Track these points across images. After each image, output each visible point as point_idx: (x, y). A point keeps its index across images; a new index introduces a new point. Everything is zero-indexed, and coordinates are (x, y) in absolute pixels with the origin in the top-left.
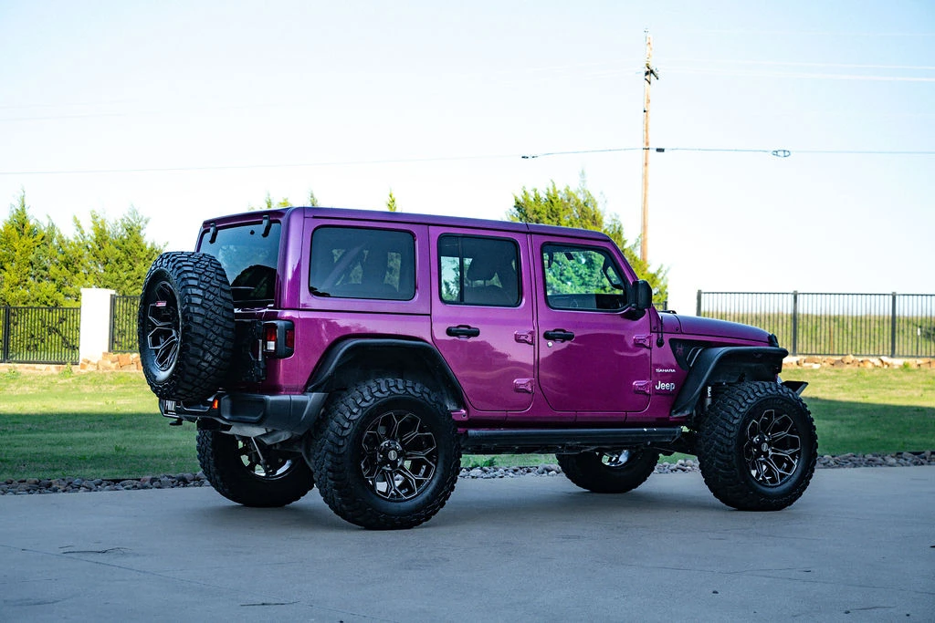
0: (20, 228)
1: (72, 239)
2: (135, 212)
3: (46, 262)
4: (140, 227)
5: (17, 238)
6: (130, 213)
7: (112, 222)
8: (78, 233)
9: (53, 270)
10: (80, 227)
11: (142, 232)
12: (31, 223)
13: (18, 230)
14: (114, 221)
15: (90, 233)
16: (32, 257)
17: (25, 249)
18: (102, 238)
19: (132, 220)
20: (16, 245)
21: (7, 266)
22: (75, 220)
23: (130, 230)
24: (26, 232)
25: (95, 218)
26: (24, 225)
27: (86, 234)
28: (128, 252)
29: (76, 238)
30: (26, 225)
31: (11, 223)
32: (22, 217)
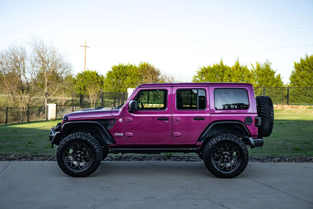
0: (237, 66)
1: (250, 70)
2: (268, 61)
3: (244, 76)
4: (269, 65)
5: (236, 70)
6: (266, 61)
7: (261, 64)
8: (252, 68)
9: (245, 78)
10: (253, 66)
11: (270, 67)
13: (236, 67)
14: (262, 63)
15: (255, 67)
16: (239, 75)
17: (238, 73)
18: (259, 68)
19: (267, 63)
20: (235, 72)
21: (233, 77)
22: (251, 64)
23: (267, 66)
24: (239, 67)
25: (257, 63)
26: (238, 66)
27: (255, 68)
28: (265, 73)
30: (239, 66)
31: (235, 65)
32: (237, 64)
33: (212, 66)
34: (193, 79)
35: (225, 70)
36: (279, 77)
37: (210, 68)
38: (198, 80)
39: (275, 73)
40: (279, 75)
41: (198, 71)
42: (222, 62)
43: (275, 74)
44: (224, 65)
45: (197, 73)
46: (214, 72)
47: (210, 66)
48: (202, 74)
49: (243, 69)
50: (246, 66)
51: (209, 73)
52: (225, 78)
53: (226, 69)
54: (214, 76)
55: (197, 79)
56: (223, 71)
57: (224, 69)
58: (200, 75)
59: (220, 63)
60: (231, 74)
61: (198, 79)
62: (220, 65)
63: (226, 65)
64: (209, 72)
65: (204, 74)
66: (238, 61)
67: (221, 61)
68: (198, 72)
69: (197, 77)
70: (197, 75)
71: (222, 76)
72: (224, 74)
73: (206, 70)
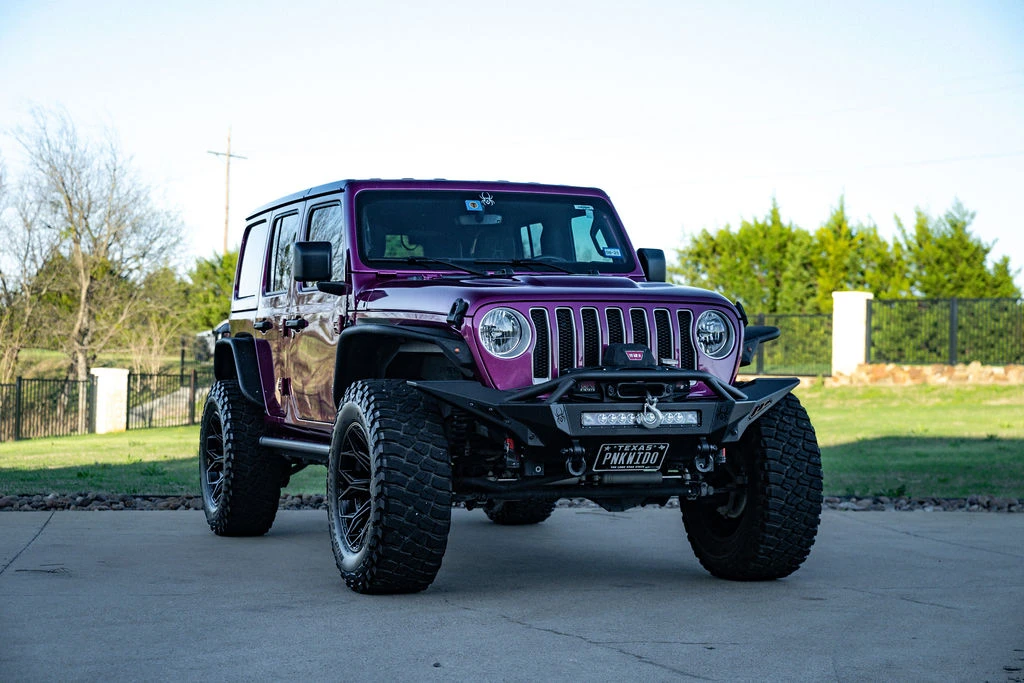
0: (837, 228)
1: (891, 243)
2: (959, 206)
3: (863, 265)
4: (964, 223)
5: (832, 240)
6: (953, 207)
7: (935, 218)
8: (898, 233)
9: (869, 273)
10: (900, 225)
11: (968, 229)
12: (849, 225)
13: (835, 232)
14: (937, 215)
15: (912, 231)
16: (846, 261)
17: (840, 253)
18: (924, 234)
19: (957, 216)
20: (831, 249)
21: (822, 271)
22: (896, 218)
23: (954, 226)
24: (843, 232)
25: (919, 214)
26: (840, 227)
27: (908, 233)
28: (950, 251)
29: (895, 238)
30: (844, 226)
31: (828, 225)
32: (840, 217)
33: (735, 229)
35: (790, 244)
36: (1003, 268)
37: (727, 236)
39: (986, 252)
40: (1006, 261)
41: (681, 249)
42: (775, 213)
43: (989, 257)
44: (785, 221)
45: (677, 255)
46: (746, 252)
47: (728, 227)
48: (696, 258)
49: (862, 240)
50: (872, 226)
51: (725, 254)
52: (788, 274)
53: (792, 238)
54: (744, 267)
56: (782, 248)
57: (785, 238)
58: (689, 262)
59: (769, 214)
60: (814, 258)
62: (769, 223)
63: (791, 223)
64: (723, 250)
65: (703, 260)
66: (842, 208)
67: (772, 208)
68: (679, 252)
71: (778, 268)
72: (784, 257)
73: (712, 243)
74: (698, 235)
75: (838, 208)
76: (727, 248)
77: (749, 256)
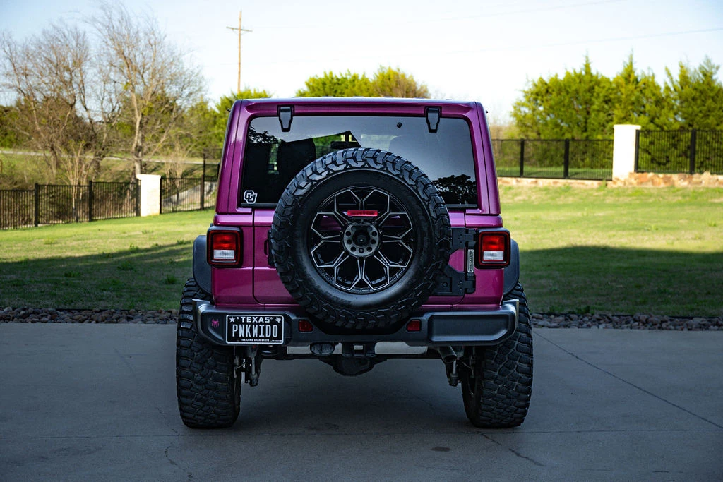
0: (627, 76)
1: (663, 86)
2: (708, 62)
3: (644, 101)
4: (712, 73)
5: (624, 85)
6: (704, 63)
7: (692, 69)
8: (668, 80)
9: (648, 107)
10: (669, 75)
11: (714, 77)
12: (636, 74)
13: (626, 79)
15: (677, 78)
16: (633, 98)
17: (629, 93)
18: (684, 80)
19: (707, 68)
20: (623, 90)
21: (617, 105)
22: (667, 70)
23: (705, 75)
24: (631, 79)
25: (682, 67)
26: (629, 76)
27: (674, 80)
28: (701, 92)
29: (666, 83)
30: (632, 75)
31: (621, 75)
32: (629, 70)
33: (562, 77)
34: (512, 110)
35: (596, 87)
37: (555, 81)
38: (525, 112)
41: (526, 89)
42: (587, 67)
44: (594, 72)
45: (524, 94)
46: (568, 93)
47: (557, 75)
48: (535, 96)
49: (644, 84)
50: (651, 74)
51: (554, 94)
52: (595, 107)
53: (598, 83)
54: (566, 102)
55: (523, 109)
56: (591, 90)
57: (593, 83)
58: (532, 99)
59: (583, 67)
60: (612, 96)
61: (527, 110)
62: (584, 73)
63: (598, 74)
64: (553, 91)
65: (540, 98)
66: (631, 63)
67: (585, 63)
68: (525, 92)
69: (523, 105)
70: (524, 100)
71: (588, 103)
72: (593, 95)
73: (546, 87)
74: (537, 81)
75: (628, 62)
76: (555, 90)
77: (570, 95)
